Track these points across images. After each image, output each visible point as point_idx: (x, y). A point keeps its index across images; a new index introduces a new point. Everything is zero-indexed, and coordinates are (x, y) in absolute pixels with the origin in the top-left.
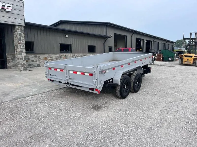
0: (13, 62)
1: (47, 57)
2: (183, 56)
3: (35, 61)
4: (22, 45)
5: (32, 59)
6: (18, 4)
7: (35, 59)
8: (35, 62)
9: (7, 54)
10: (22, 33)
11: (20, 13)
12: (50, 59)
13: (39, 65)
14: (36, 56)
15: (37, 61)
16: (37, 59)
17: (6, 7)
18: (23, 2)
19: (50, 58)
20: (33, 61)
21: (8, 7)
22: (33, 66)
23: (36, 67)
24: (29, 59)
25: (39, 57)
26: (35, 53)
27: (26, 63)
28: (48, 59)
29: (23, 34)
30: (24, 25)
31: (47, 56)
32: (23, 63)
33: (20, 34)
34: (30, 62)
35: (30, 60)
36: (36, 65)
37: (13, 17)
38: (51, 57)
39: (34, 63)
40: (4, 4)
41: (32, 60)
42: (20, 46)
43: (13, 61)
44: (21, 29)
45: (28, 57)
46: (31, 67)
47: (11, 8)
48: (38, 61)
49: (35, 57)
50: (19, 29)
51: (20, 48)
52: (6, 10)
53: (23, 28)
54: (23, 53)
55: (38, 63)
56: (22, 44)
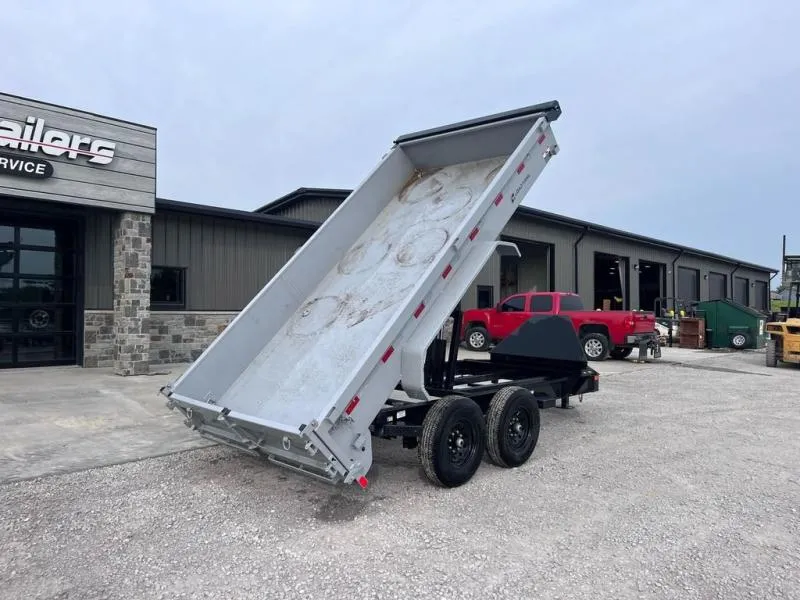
0: (107, 340)
2: (779, 328)
3: (184, 337)
4: (139, 281)
5: (174, 331)
6: (136, 140)
7: (186, 332)
8: (185, 341)
9: (86, 312)
10: (144, 239)
11: (141, 169)
13: (197, 355)
14: (190, 322)
15: (192, 341)
16: (195, 329)
17: (94, 149)
18: (152, 131)
20: (177, 339)
21: (100, 148)
22: (178, 358)
23: (186, 361)
24: (163, 330)
25: (202, 323)
26: (187, 307)
27: (147, 346)
29: (148, 241)
30: (153, 211)
32: (139, 347)
33: (136, 243)
34: (167, 342)
35: (168, 336)
36: (189, 355)
37: (116, 183)
39: (181, 347)
40: (87, 140)
41: (174, 337)
42: (134, 284)
43: (104, 338)
44: (142, 226)
45: (162, 323)
46: (167, 362)
47: (111, 154)
48: (195, 339)
49: (186, 324)
50: (135, 223)
51: (133, 291)
52: (91, 160)
53: (148, 220)
54: (142, 309)
55: (195, 345)
56: (141, 276)
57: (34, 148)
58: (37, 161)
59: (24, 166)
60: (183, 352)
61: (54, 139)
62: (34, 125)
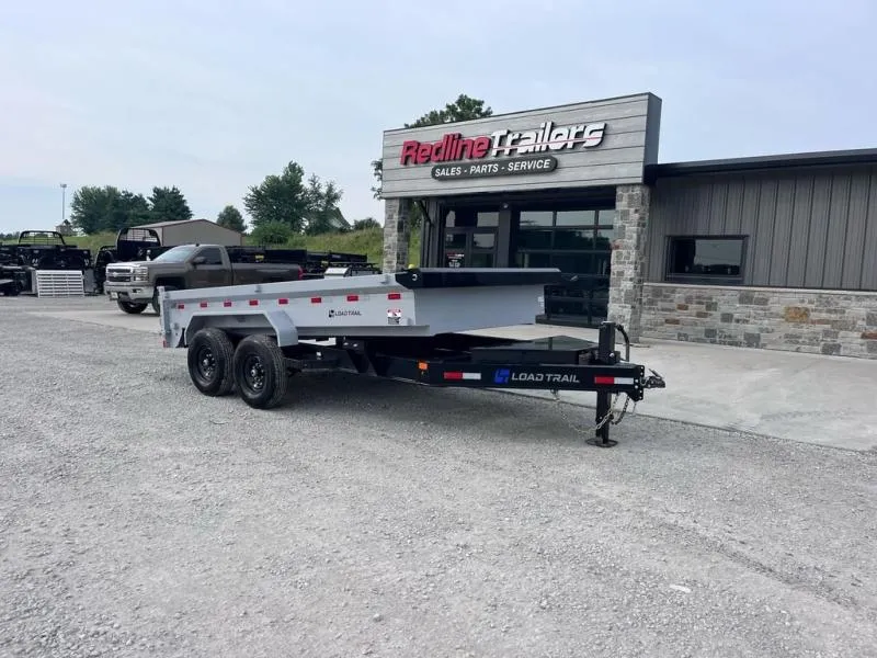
1: (809, 306)
3: (736, 316)
5: (724, 308)
6: (628, 112)
7: (739, 310)
8: (738, 321)
12: (824, 315)
13: (752, 341)
14: (746, 299)
15: (746, 322)
16: (751, 309)
17: (586, 135)
18: (644, 97)
19: (829, 311)
20: (727, 318)
21: (592, 132)
22: (728, 340)
23: (737, 344)
24: (711, 306)
25: (764, 301)
26: (746, 282)
28: (814, 316)
29: (636, 211)
31: (811, 302)
33: (625, 214)
34: (714, 320)
35: (717, 314)
36: (741, 338)
38: (832, 308)
39: (731, 328)
40: (581, 129)
41: (723, 314)
44: (631, 197)
45: (711, 299)
46: (713, 342)
47: (600, 134)
48: (752, 320)
49: (741, 301)
50: (626, 194)
52: (585, 145)
53: (637, 191)
55: (751, 328)
56: (626, 247)
57: (544, 149)
58: (544, 159)
59: (536, 165)
60: (733, 334)
61: (558, 135)
62: (544, 129)
